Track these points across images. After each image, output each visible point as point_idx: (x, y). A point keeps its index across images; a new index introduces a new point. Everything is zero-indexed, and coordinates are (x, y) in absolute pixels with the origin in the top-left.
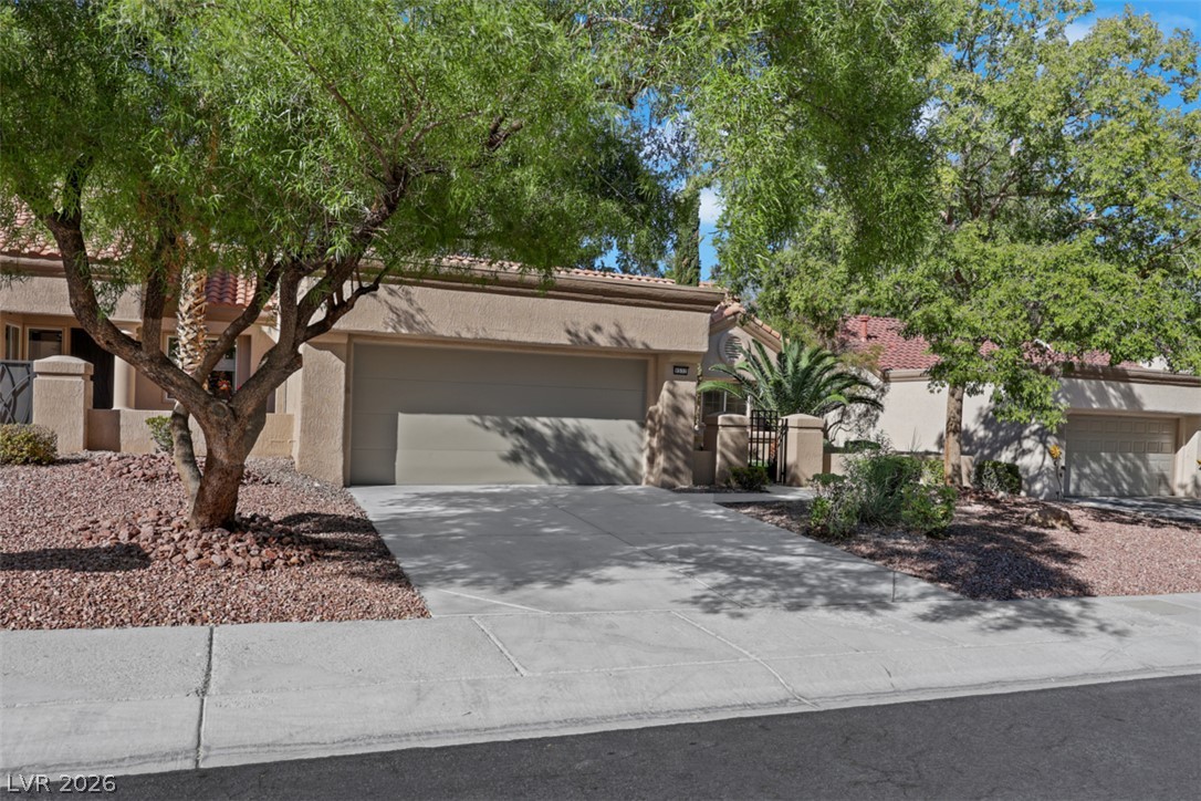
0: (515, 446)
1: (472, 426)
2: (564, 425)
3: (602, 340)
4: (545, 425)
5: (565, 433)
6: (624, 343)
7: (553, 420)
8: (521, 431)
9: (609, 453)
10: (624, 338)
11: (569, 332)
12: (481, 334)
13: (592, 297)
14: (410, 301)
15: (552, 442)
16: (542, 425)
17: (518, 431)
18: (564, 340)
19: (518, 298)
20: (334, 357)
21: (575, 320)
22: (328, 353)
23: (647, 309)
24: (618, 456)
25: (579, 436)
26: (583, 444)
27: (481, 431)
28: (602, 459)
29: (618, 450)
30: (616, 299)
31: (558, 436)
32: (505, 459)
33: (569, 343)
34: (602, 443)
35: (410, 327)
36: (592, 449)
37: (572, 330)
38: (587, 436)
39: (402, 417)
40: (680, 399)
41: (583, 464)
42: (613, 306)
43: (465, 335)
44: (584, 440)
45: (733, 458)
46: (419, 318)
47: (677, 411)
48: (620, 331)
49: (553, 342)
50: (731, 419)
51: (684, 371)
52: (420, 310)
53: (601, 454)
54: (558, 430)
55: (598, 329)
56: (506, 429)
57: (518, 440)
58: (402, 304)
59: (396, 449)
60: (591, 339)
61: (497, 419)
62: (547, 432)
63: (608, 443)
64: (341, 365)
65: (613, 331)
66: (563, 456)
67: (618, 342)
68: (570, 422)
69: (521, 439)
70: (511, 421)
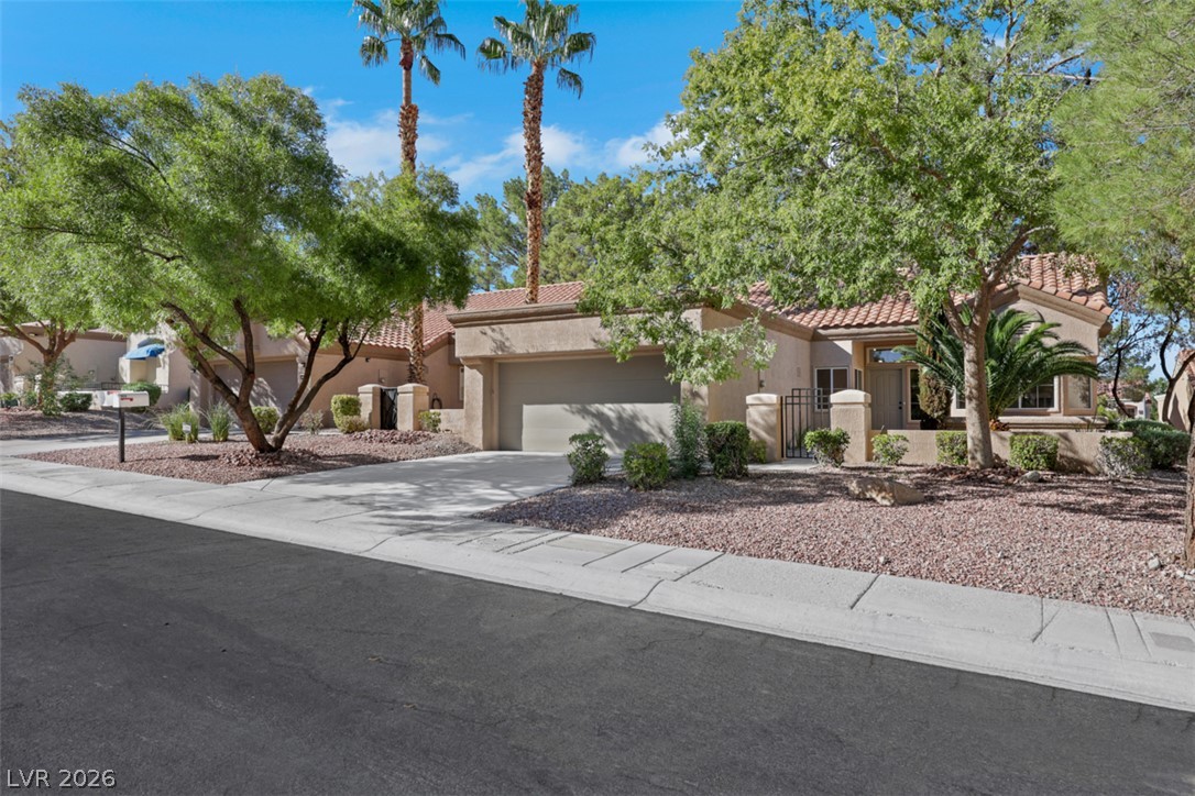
0: (591, 425)
1: (564, 412)
2: (624, 409)
4: (610, 409)
5: (624, 415)
7: (616, 405)
8: (600, 416)
9: (657, 429)
11: (595, 341)
12: (540, 350)
14: (502, 334)
15: (615, 422)
16: (609, 410)
17: (594, 415)
18: (591, 346)
19: (559, 322)
20: (479, 373)
21: (597, 331)
22: (475, 371)
24: (665, 432)
25: (634, 417)
26: (638, 423)
27: (569, 415)
28: (653, 435)
29: (664, 427)
31: (620, 418)
33: (595, 348)
34: (652, 422)
35: (503, 351)
36: (645, 427)
37: (596, 339)
38: (640, 417)
39: (525, 407)
41: (638, 438)
43: (531, 351)
44: (638, 420)
45: (763, 434)
46: (507, 344)
49: (583, 348)
50: (760, 399)
52: (507, 339)
53: (652, 431)
54: (619, 413)
56: (585, 412)
57: (593, 421)
58: (497, 336)
59: (522, 429)
61: (579, 406)
62: (612, 415)
63: (657, 422)
64: (480, 377)
66: (623, 432)
68: (628, 407)
69: (595, 420)
70: (588, 407)
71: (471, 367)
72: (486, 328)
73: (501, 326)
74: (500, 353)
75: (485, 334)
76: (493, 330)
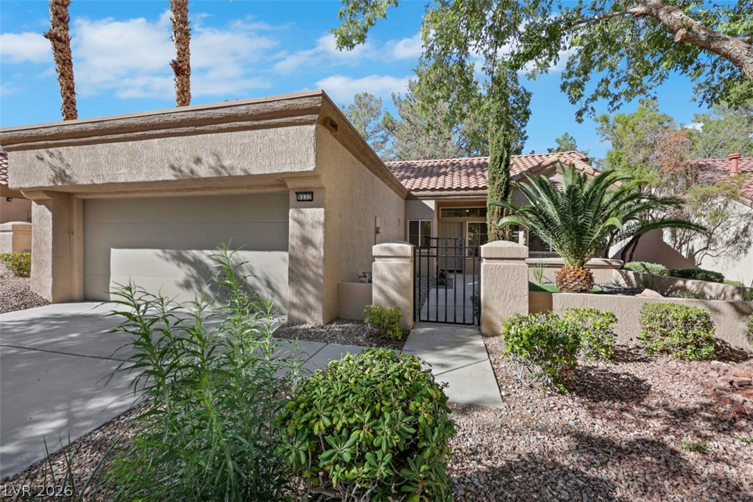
0: (187, 275)
1: (156, 258)
3: (203, 172)
4: (209, 256)
6: (223, 171)
7: (216, 252)
8: (197, 264)
9: (265, 283)
10: (223, 167)
11: (173, 168)
12: (107, 181)
13: (185, 129)
14: (61, 159)
15: (216, 272)
16: (204, 256)
17: (190, 263)
18: (169, 175)
19: (130, 143)
20: (47, 209)
21: (176, 154)
22: (43, 206)
23: (242, 133)
24: (274, 287)
25: (239, 265)
26: (242, 274)
27: (163, 262)
28: (259, 289)
29: (273, 281)
30: (208, 127)
32: (180, 286)
33: (174, 178)
34: (258, 274)
35: (63, 181)
36: (250, 279)
37: (176, 166)
39: (113, 250)
40: (308, 228)
42: (209, 135)
43: (97, 181)
44: (242, 270)
46: (68, 172)
47: (307, 242)
48: (219, 160)
49: (160, 179)
50: (390, 249)
51: (309, 197)
52: (68, 165)
53: (258, 284)
55: (198, 161)
56: (180, 259)
57: (189, 270)
58: (57, 163)
59: (109, 275)
60: (192, 172)
61: (173, 251)
62: (211, 263)
63: (264, 274)
64: (49, 214)
65: (212, 161)
67: (217, 171)
69: (191, 269)
70: (184, 253)
71: (39, 202)
72: (42, 152)
73: (60, 149)
74: (60, 184)
75: (42, 159)
76: (51, 155)
